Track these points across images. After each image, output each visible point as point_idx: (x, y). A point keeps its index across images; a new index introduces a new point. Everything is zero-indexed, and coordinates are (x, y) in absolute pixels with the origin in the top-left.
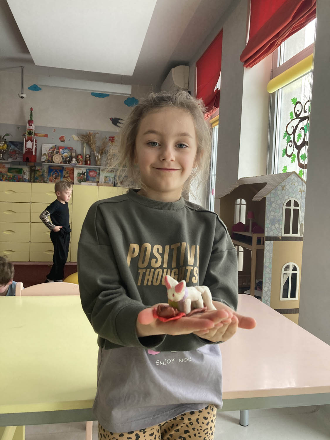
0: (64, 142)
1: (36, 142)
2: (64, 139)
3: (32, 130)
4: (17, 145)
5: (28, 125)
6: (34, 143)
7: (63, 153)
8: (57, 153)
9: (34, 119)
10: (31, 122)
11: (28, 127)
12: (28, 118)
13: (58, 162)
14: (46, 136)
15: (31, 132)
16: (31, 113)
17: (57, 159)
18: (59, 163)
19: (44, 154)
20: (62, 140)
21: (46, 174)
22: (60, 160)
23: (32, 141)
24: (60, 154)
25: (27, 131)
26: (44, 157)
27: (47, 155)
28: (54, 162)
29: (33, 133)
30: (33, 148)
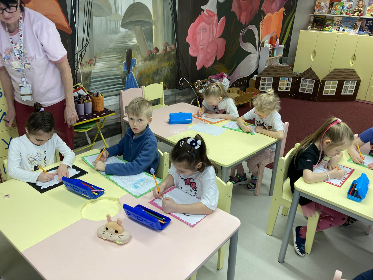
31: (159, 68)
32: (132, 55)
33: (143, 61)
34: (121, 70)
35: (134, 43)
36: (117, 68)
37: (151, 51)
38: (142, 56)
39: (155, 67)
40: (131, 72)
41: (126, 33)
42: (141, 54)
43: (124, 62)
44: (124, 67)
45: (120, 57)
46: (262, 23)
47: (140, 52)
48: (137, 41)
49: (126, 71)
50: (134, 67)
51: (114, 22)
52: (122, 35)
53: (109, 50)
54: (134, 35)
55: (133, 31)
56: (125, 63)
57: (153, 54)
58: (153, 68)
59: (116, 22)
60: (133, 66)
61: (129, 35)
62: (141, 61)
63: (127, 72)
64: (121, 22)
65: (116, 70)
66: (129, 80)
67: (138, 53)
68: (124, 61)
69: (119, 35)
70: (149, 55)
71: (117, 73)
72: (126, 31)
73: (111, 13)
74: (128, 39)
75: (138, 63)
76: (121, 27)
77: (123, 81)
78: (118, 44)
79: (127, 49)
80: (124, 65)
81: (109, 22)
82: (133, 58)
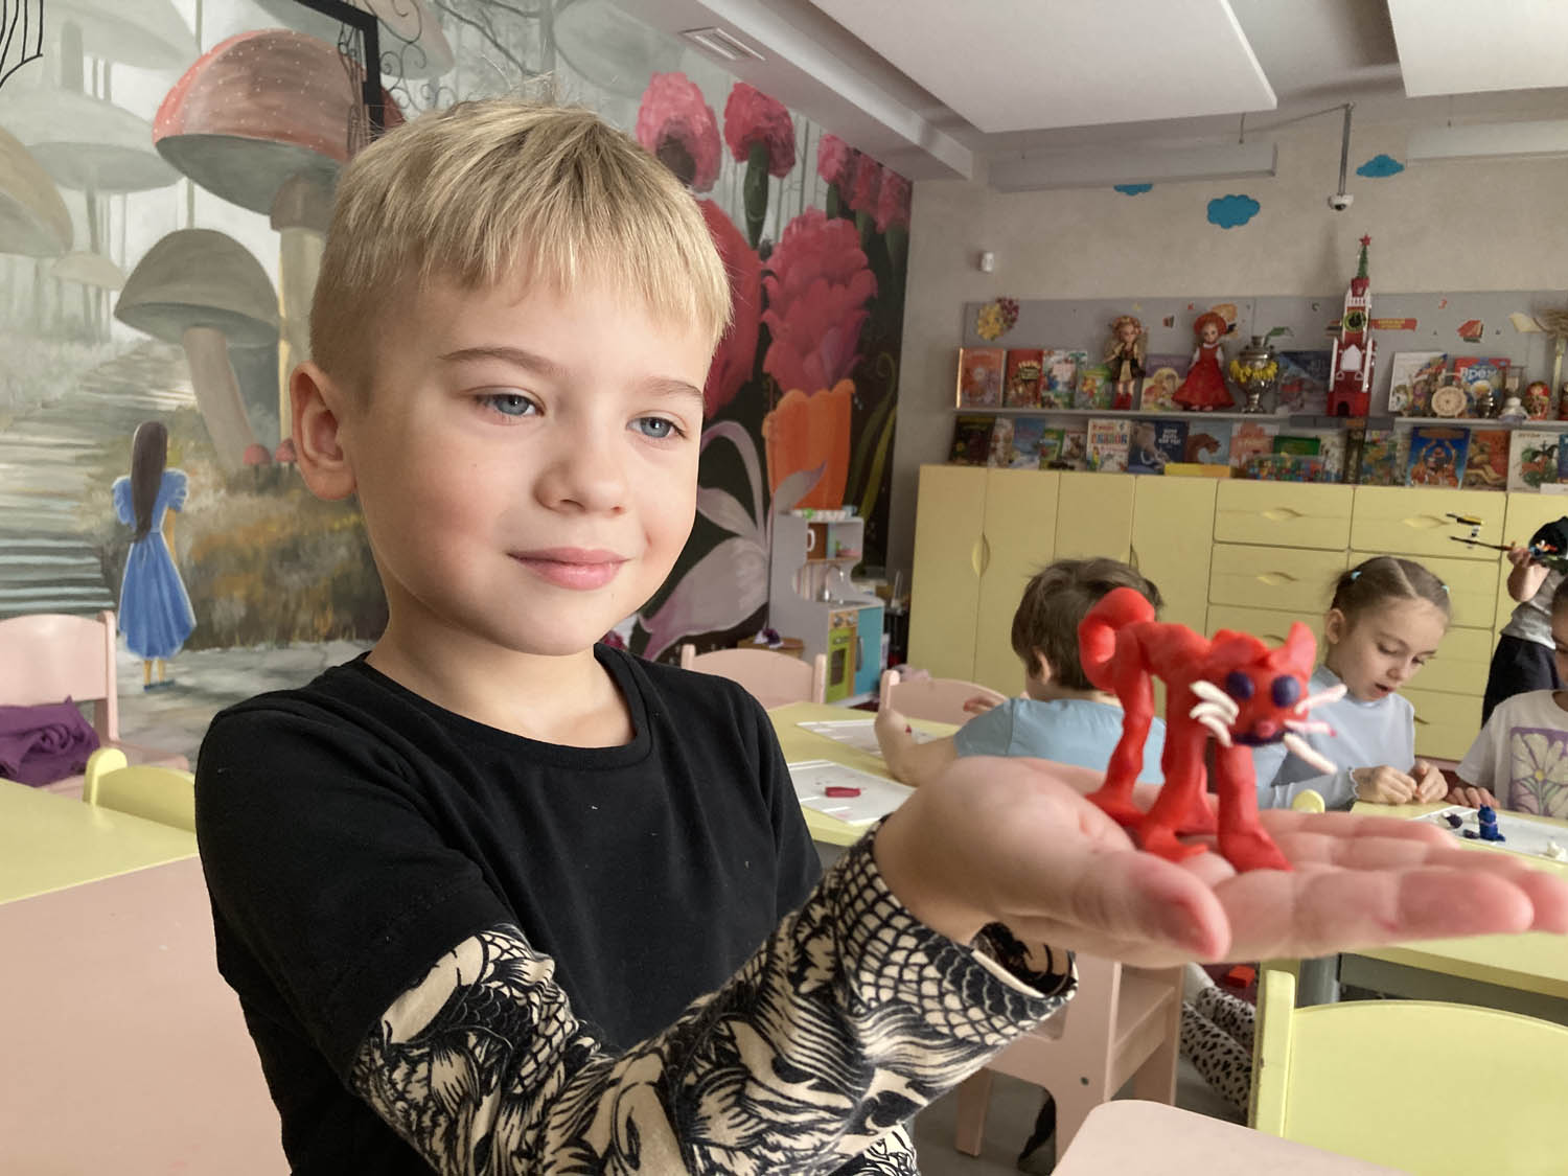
0: (1476, 341)
1: (1373, 350)
2: (1479, 331)
3: (1363, 309)
4: (1308, 362)
5: (1350, 292)
6: (1369, 352)
7: (1471, 382)
8: (1448, 382)
9: (1370, 272)
10: (1359, 283)
11: (1350, 301)
12: (1350, 271)
13: (1450, 414)
14: (1410, 324)
15: (1358, 317)
16: (1364, 254)
17: (1448, 402)
18: (1452, 417)
19: (1398, 389)
20: (1469, 334)
21: (1401, 455)
22: (1458, 407)
23: (1362, 347)
24: (1459, 386)
25: (1346, 314)
26: (1398, 398)
27: (1410, 391)
28: (1434, 415)
29: (1365, 319)
30: (1363, 369)
31: (306, 534)
32: (168, 453)
33: (223, 492)
34: (100, 515)
35: (183, 403)
36: (75, 504)
37: (264, 450)
38: (218, 468)
39: (283, 528)
40: (154, 530)
41: (141, 350)
42: (215, 454)
43: (119, 480)
44: (118, 502)
45: (100, 452)
46: (772, 421)
47: (207, 448)
48: (198, 392)
49: (129, 525)
50: (173, 514)
51: (80, 290)
52: (121, 353)
53: (40, 412)
54: (182, 365)
55: (175, 346)
56: (124, 484)
57: (274, 464)
58: (274, 529)
59: (92, 292)
60: (170, 508)
61: (158, 360)
62: (211, 492)
63: (134, 530)
64: (115, 297)
65: (72, 513)
66: (140, 571)
67: (198, 449)
68: (119, 474)
69: (104, 353)
70: (257, 469)
71: (81, 526)
72: (139, 340)
73: (69, 246)
74: (150, 377)
75: (195, 493)
76: (112, 317)
77: (106, 571)
78: (91, 389)
79: (139, 422)
80: (117, 495)
81: (49, 288)
82: (169, 470)
